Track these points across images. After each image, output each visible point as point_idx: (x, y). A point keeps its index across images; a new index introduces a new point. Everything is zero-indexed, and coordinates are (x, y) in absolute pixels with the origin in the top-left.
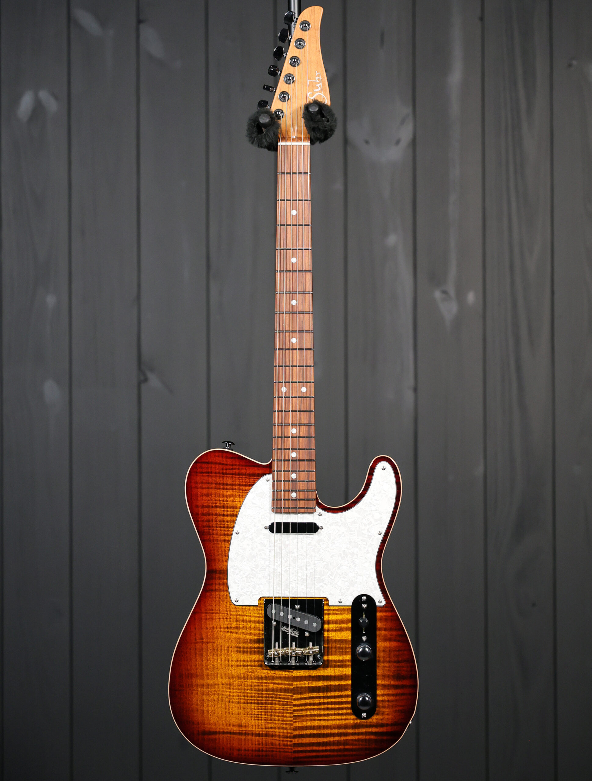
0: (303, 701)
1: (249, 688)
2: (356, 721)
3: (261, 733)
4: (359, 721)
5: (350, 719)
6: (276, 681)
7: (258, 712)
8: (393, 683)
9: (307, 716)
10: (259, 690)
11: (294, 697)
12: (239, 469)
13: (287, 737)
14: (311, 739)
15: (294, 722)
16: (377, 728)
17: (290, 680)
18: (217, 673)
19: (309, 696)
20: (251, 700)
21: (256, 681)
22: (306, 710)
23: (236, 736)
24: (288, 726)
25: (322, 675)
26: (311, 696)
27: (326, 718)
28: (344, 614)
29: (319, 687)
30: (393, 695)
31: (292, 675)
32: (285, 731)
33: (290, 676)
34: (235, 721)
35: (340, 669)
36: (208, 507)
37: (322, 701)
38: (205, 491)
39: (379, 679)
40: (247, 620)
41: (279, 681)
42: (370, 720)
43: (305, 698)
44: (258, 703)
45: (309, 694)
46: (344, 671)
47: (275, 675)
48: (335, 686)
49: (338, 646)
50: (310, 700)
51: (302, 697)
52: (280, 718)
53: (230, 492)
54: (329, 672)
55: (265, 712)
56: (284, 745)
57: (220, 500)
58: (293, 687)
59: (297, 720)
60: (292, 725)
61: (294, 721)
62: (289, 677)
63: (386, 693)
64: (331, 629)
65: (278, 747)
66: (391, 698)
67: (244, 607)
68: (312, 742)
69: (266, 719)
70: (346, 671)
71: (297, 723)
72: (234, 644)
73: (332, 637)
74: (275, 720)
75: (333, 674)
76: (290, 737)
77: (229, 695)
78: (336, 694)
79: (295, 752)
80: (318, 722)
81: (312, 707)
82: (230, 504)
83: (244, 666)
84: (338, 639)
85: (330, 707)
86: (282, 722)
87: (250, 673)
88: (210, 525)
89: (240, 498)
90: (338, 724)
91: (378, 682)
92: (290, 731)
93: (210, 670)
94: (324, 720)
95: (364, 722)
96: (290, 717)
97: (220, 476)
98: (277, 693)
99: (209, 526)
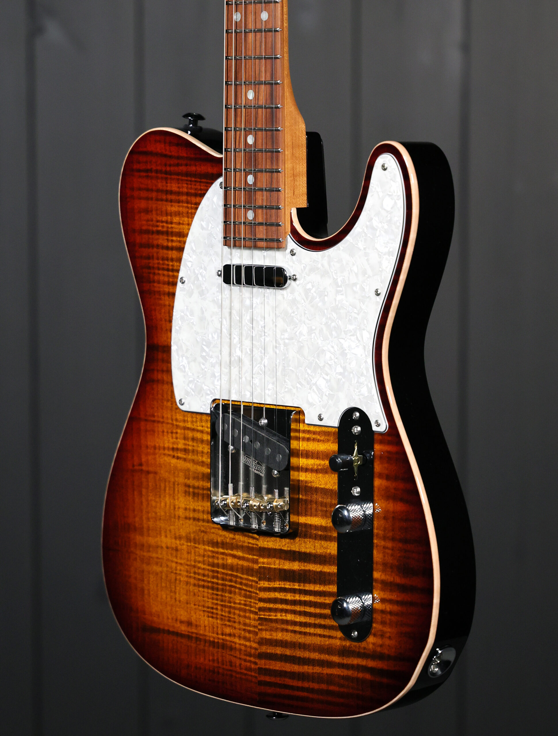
0: (271, 593)
1: (201, 559)
2: (344, 643)
3: (216, 640)
4: (348, 643)
5: (336, 638)
6: (235, 552)
7: (213, 603)
8: (398, 580)
9: (276, 621)
10: (213, 565)
11: (259, 584)
12: (186, 165)
13: (250, 655)
14: (283, 664)
15: (259, 629)
16: (374, 660)
17: (255, 553)
18: (160, 528)
19: (280, 586)
20: (203, 580)
21: (211, 549)
22: (276, 610)
23: (184, 641)
24: (251, 635)
25: (298, 550)
26: (283, 586)
27: (303, 629)
28: (328, 441)
29: (293, 572)
30: (397, 603)
31: (257, 545)
32: (248, 644)
33: (255, 546)
34: (183, 615)
35: (323, 542)
36: (148, 232)
37: (297, 597)
38: (143, 204)
39: (378, 570)
40: (199, 438)
41: (240, 554)
42: (363, 644)
43: (275, 590)
44: (213, 588)
45: (280, 583)
46: (329, 548)
47: (234, 541)
48: (315, 572)
49: (320, 499)
50: (281, 594)
51: (270, 586)
52: (242, 620)
53: (174, 208)
54: (307, 546)
55: (222, 605)
56: (247, 669)
57: (163, 220)
58: (259, 567)
59: (264, 627)
60: (256, 634)
61: (260, 627)
62: (253, 547)
63: (387, 598)
64: (311, 467)
65: (238, 669)
66: (395, 608)
67: (194, 415)
68: (284, 669)
69: (223, 618)
70: (331, 548)
71: (264, 632)
72: (181, 480)
73: (311, 482)
74: (235, 622)
75: (314, 551)
76: (254, 656)
77: (176, 567)
78: (318, 588)
79: (260, 683)
80: (293, 635)
81: (284, 607)
82: (176, 228)
83: (194, 519)
84: (320, 486)
85: (307, 611)
86: (244, 627)
87: (203, 534)
88: (151, 265)
89: (188, 217)
90: (319, 643)
91: (376, 575)
92: (254, 645)
93: (151, 520)
94: (300, 633)
95: (355, 646)
96: (255, 620)
97: (162, 178)
98: (237, 574)
99: (149, 268)
